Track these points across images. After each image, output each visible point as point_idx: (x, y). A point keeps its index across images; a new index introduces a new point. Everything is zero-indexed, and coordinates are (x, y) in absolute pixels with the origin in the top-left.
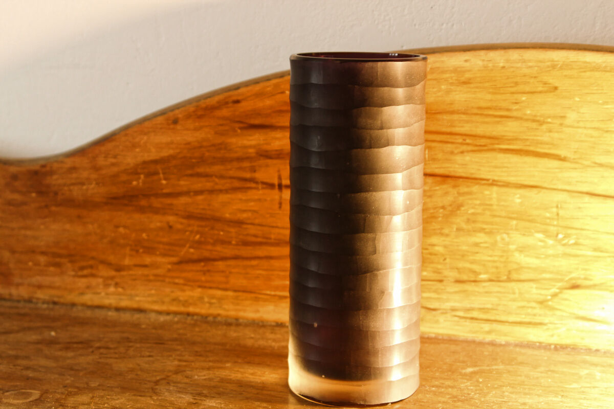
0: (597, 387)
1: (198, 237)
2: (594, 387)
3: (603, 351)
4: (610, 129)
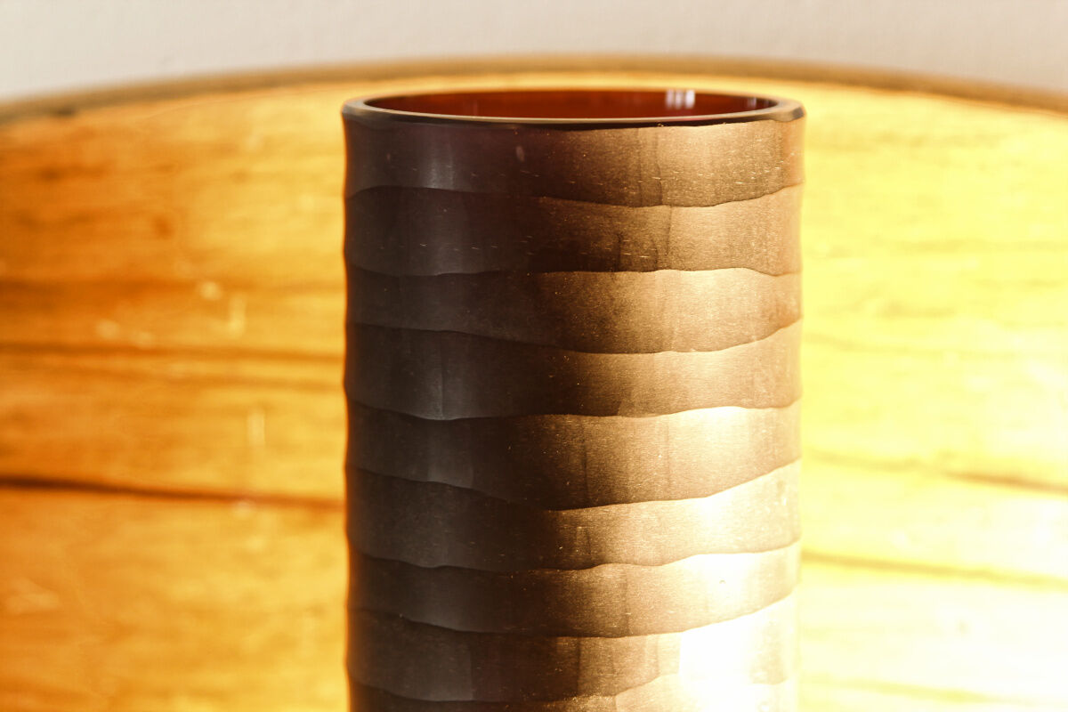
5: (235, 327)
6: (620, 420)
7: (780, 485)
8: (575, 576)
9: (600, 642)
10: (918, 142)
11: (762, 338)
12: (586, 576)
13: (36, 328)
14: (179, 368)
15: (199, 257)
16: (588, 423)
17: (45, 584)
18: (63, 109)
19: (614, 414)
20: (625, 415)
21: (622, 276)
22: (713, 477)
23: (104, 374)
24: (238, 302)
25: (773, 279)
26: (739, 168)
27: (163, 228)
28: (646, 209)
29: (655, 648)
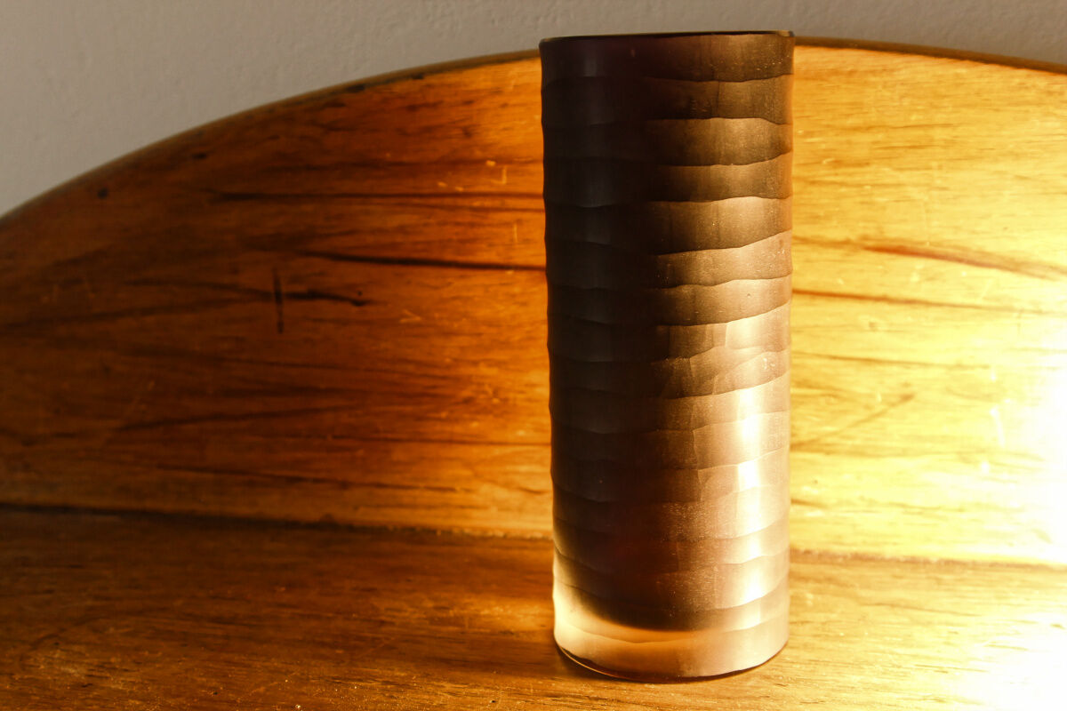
0: (807, 622)
1: (151, 385)
2: (803, 623)
3: (817, 552)
4: (817, 179)
5: (503, 182)
6: (692, 204)
7: (781, 242)
8: (666, 292)
9: (681, 329)
10: (851, 73)
11: (770, 159)
12: (673, 292)
13: (407, 185)
14: (477, 203)
15: (485, 147)
16: (674, 206)
17: (418, 312)
18: (417, 75)
19: (687, 200)
20: (693, 201)
21: (692, 122)
22: (744, 236)
23: (442, 207)
24: (505, 168)
25: (776, 126)
26: (758, 61)
27: (468, 133)
28: (705, 83)
29: (712, 331)
